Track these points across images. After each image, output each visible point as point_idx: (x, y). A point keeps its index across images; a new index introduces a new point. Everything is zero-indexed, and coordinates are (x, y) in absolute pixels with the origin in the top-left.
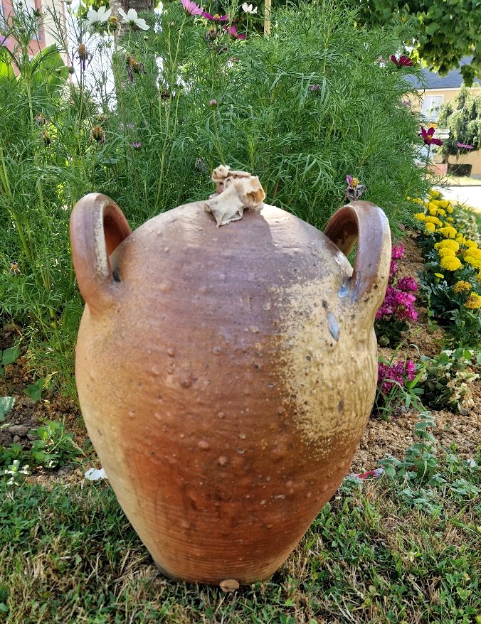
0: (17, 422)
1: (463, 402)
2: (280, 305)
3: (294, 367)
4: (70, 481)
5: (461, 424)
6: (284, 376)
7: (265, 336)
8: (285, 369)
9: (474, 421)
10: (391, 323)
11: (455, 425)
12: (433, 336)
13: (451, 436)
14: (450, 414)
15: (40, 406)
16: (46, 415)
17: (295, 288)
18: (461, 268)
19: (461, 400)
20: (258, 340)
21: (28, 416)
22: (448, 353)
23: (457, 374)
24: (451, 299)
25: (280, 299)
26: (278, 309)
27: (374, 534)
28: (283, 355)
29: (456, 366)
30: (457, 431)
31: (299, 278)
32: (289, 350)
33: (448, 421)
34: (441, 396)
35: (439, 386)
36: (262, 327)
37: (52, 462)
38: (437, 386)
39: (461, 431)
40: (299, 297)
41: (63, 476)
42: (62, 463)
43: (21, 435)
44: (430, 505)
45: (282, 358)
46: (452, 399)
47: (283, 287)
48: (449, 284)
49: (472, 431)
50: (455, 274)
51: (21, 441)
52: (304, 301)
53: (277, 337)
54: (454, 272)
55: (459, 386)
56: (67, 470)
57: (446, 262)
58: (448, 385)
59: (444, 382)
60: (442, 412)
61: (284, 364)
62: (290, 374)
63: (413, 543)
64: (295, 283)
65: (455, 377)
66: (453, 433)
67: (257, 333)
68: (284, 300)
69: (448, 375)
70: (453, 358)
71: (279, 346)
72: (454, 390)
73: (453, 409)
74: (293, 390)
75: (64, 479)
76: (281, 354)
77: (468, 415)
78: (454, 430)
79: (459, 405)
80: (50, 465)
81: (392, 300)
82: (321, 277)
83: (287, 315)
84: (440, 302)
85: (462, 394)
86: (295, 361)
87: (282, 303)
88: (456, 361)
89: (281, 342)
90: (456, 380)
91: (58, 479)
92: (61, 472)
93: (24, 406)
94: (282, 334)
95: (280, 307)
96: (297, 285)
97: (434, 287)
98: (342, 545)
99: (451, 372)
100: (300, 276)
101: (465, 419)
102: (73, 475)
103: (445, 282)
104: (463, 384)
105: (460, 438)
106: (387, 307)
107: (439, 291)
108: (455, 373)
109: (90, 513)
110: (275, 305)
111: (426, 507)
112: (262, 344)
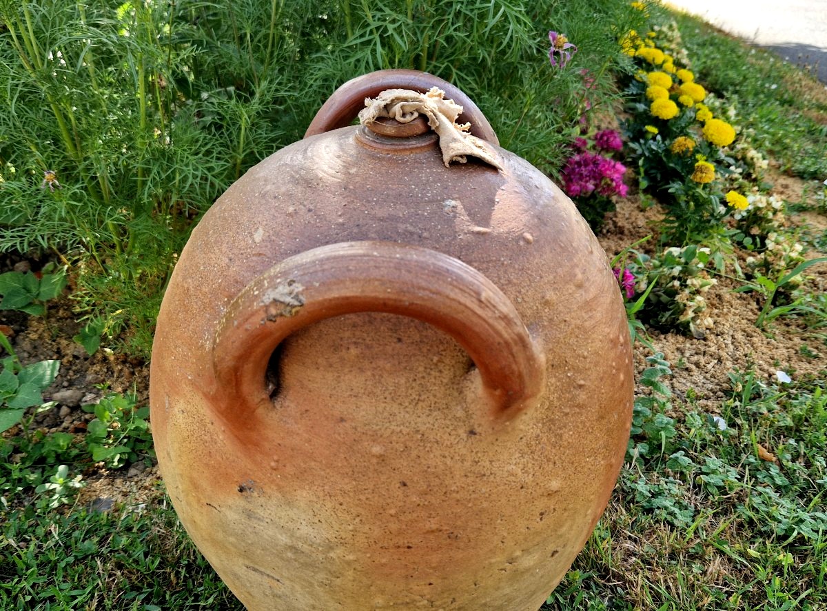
0: (65, 384)
1: (698, 322)
4: (146, 488)
5: (697, 354)
9: (713, 349)
10: (592, 201)
11: (687, 354)
12: (647, 214)
13: (685, 374)
14: (681, 338)
15: (99, 356)
16: (108, 369)
18: (678, 115)
19: (694, 319)
21: (82, 372)
22: (675, 251)
23: (689, 282)
24: (669, 162)
27: (604, 572)
29: (687, 272)
30: (693, 367)
33: (678, 349)
34: (668, 314)
35: (664, 298)
37: (118, 457)
38: (662, 299)
39: (697, 365)
41: (136, 479)
42: (134, 457)
43: (71, 405)
44: (676, 510)
46: (682, 319)
48: (664, 139)
49: (712, 364)
50: (669, 124)
51: (70, 414)
54: (668, 120)
55: (692, 300)
56: (142, 467)
57: (659, 107)
58: (677, 298)
59: (672, 293)
60: (669, 336)
63: (663, 590)
65: (686, 286)
66: (687, 369)
69: (677, 283)
70: (683, 260)
72: (685, 305)
73: (683, 330)
75: (137, 482)
77: (705, 339)
78: (688, 365)
79: (691, 325)
80: (116, 464)
81: (595, 172)
84: (653, 165)
85: (697, 311)
88: (686, 263)
90: (687, 291)
91: (128, 483)
92: (132, 471)
93: (76, 357)
97: (645, 144)
98: (561, 600)
99: (679, 279)
101: (700, 345)
102: (151, 477)
103: (659, 137)
104: (698, 298)
105: (698, 376)
106: (587, 182)
107: (651, 150)
108: (685, 281)
109: (178, 563)
111: (672, 514)
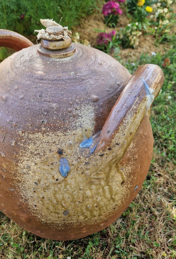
2: (22, 145)
3: (26, 185)
6: (19, 188)
7: (8, 161)
8: (20, 185)
17: (37, 136)
20: (4, 162)
25: (23, 141)
26: (19, 147)
28: (19, 176)
31: (43, 129)
32: (23, 175)
36: (7, 155)
40: (38, 143)
45: (18, 178)
47: (28, 133)
52: (40, 146)
53: (15, 164)
61: (19, 182)
62: (23, 188)
64: (38, 132)
67: (4, 157)
68: (25, 142)
71: (17, 170)
74: (25, 197)
76: (17, 175)
82: (65, 131)
83: (25, 153)
86: (26, 182)
87: (24, 143)
89: (18, 168)
94: (19, 164)
95: (21, 146)
96: (40, 133)
100: (45, 127)
110: (19, 144)
112: (6, 165)
